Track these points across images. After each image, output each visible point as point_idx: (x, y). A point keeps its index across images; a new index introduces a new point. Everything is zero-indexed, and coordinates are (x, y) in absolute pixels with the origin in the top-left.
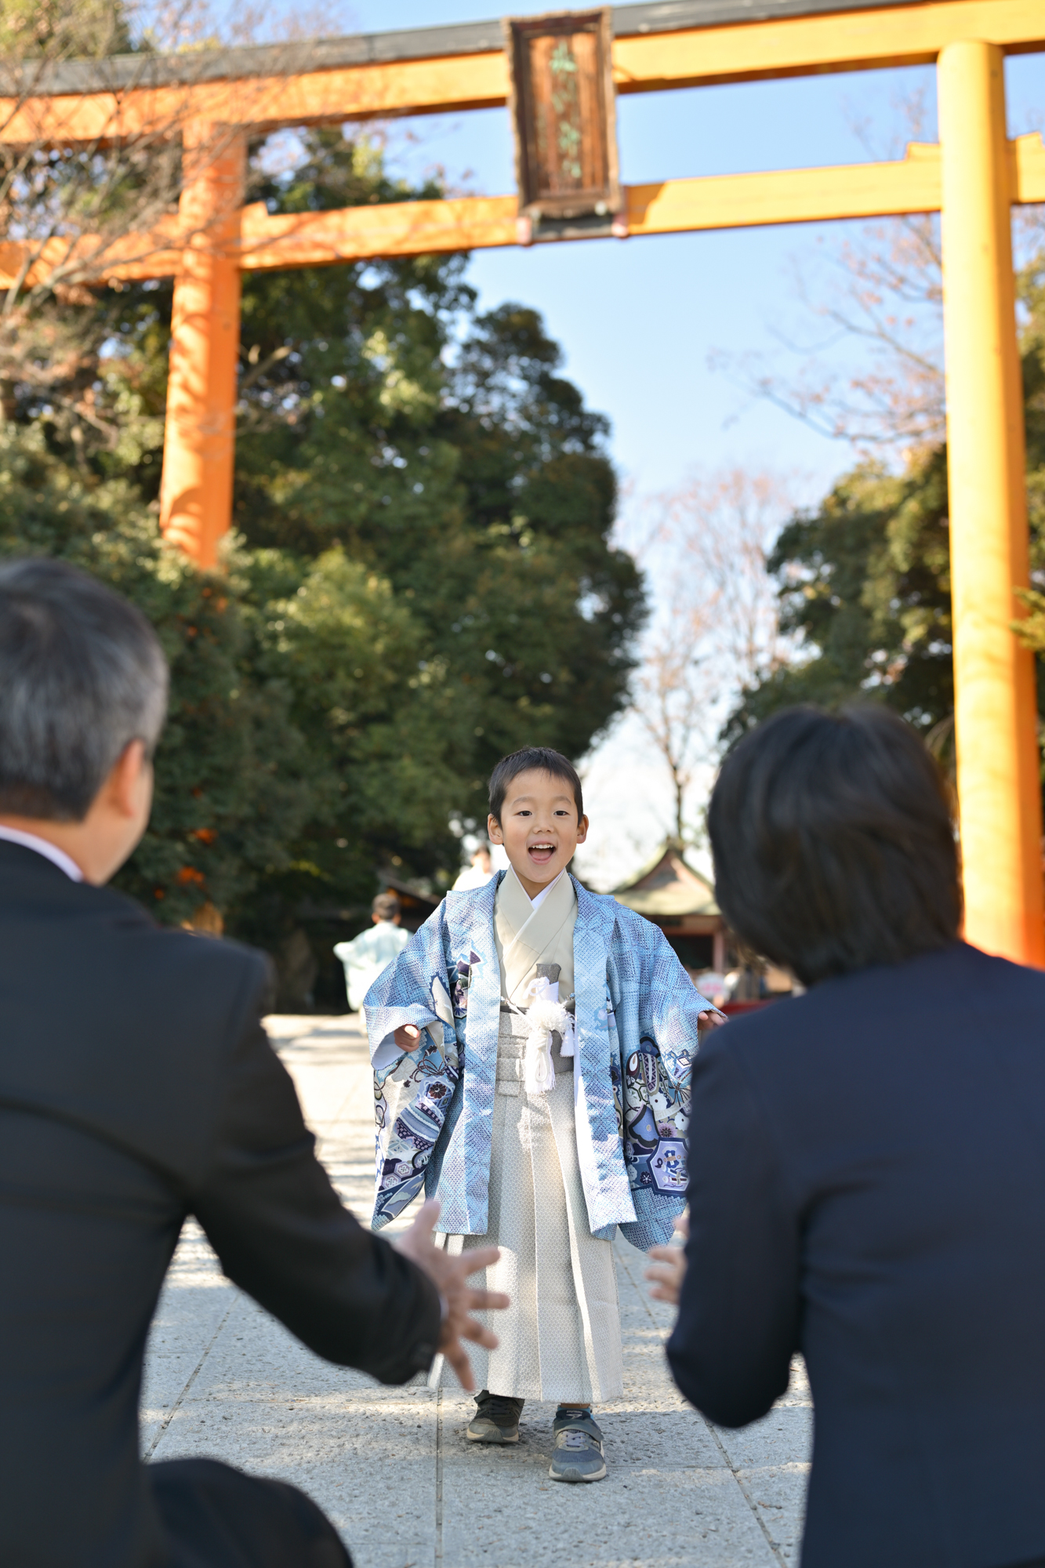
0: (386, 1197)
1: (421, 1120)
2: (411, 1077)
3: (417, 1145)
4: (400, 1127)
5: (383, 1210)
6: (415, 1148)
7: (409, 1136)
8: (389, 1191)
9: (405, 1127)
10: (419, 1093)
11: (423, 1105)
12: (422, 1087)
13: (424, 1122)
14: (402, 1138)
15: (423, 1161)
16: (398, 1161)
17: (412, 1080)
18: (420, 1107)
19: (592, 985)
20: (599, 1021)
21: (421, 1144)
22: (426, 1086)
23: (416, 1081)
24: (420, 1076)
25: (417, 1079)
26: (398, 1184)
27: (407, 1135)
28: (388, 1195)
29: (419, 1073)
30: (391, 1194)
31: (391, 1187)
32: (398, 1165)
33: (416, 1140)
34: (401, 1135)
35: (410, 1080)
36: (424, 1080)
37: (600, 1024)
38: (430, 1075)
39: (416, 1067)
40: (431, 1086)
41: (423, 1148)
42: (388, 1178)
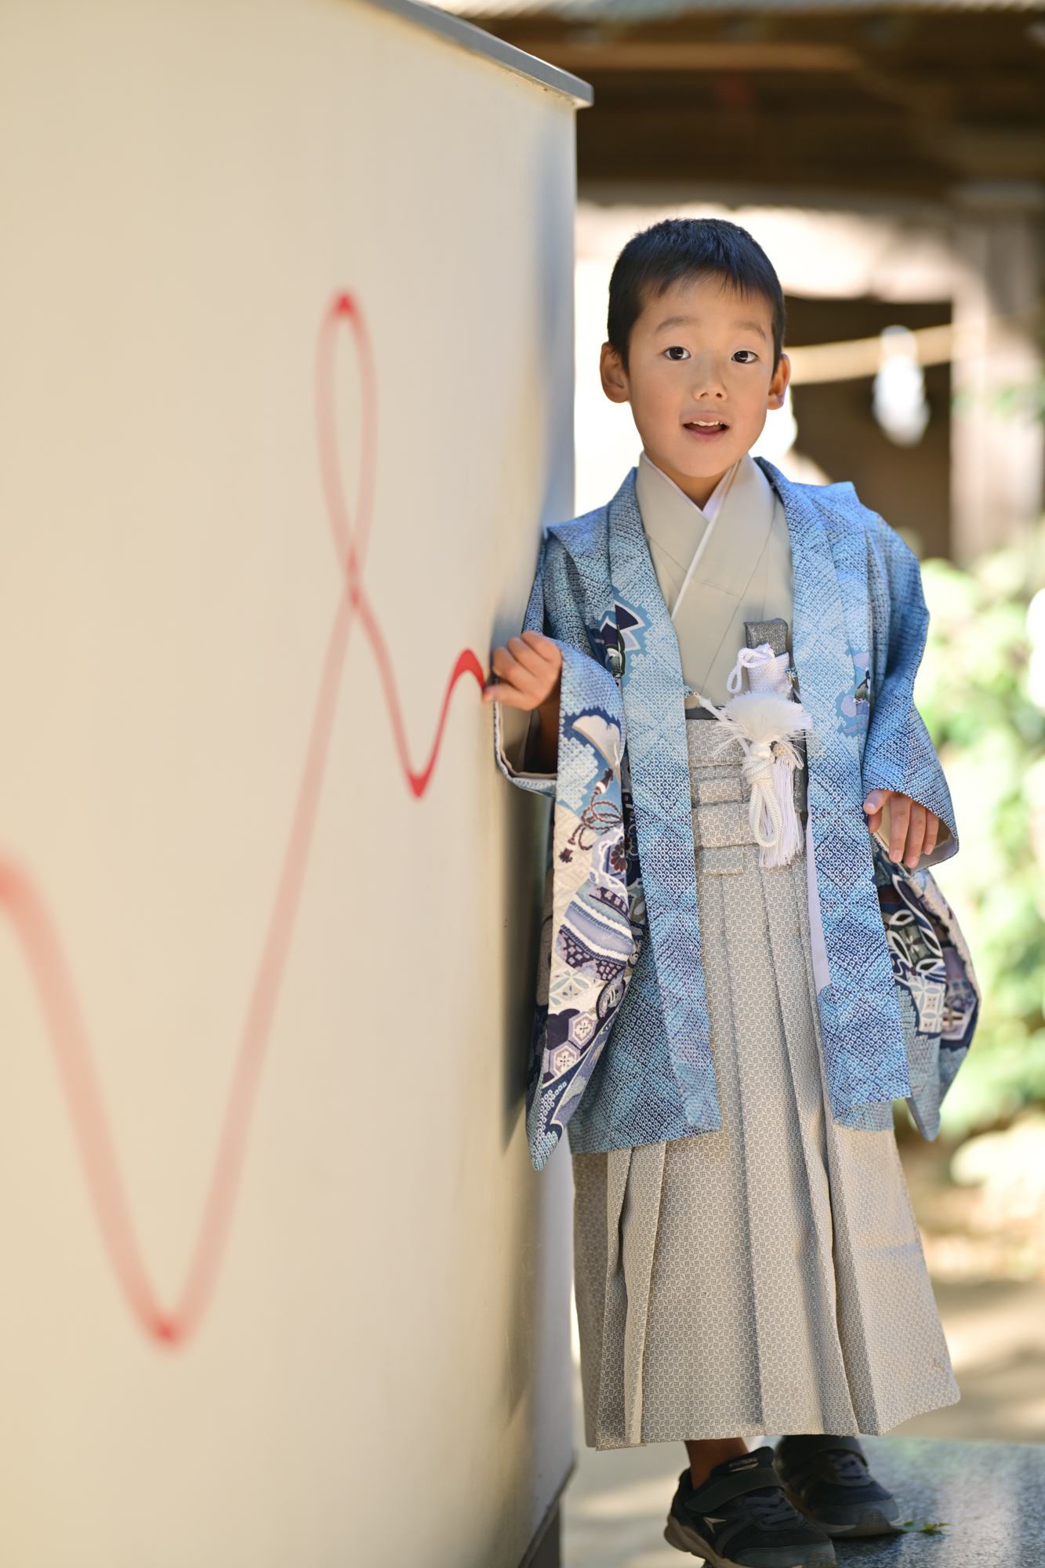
0: (557, 1092)
1: (604, 920)
2: (571, 841)
3: (602, 974)
4: (569, 946)
5: (553, 1121)
6: (600, 982)
7: (588, 960)
8: (560, 1081)
9: (579, 943)
10: (592, 870)
11: (604, 890)
12: (596, 860)
13: (611, 923)
14: (574, 966)
15: (609, 1002)
16: (574, 1012)
17: (575, 848)
18: (598, 895)
19: (827, 652)
20: (844, 717)
21: (607, 968)
22: (602, 854)
23: (583, 848)
24: (589, 837)
25: (584, 844)
26: (576, 1062)
27: (585, 960)
28: (560, 1087)
29: (587, 832)
30: (565, 1084)
31: (564, 1070)
32: (573, 1021)
33: (599, 965)
34: (572, 961)
35: (570, 847)
36: (599, 841)
37: (845, 724)
38: (608, 829)
39: (578, 821)
40: (613, 850)
41: (610, 977)
42: (559, 1055)
